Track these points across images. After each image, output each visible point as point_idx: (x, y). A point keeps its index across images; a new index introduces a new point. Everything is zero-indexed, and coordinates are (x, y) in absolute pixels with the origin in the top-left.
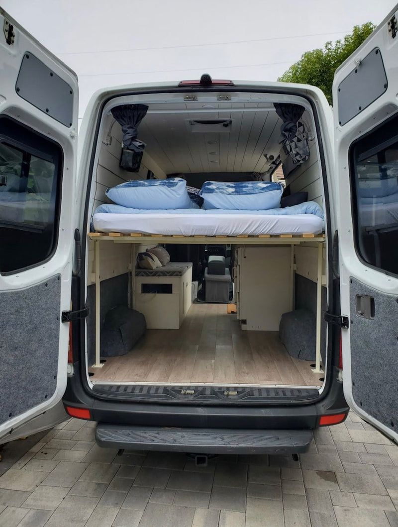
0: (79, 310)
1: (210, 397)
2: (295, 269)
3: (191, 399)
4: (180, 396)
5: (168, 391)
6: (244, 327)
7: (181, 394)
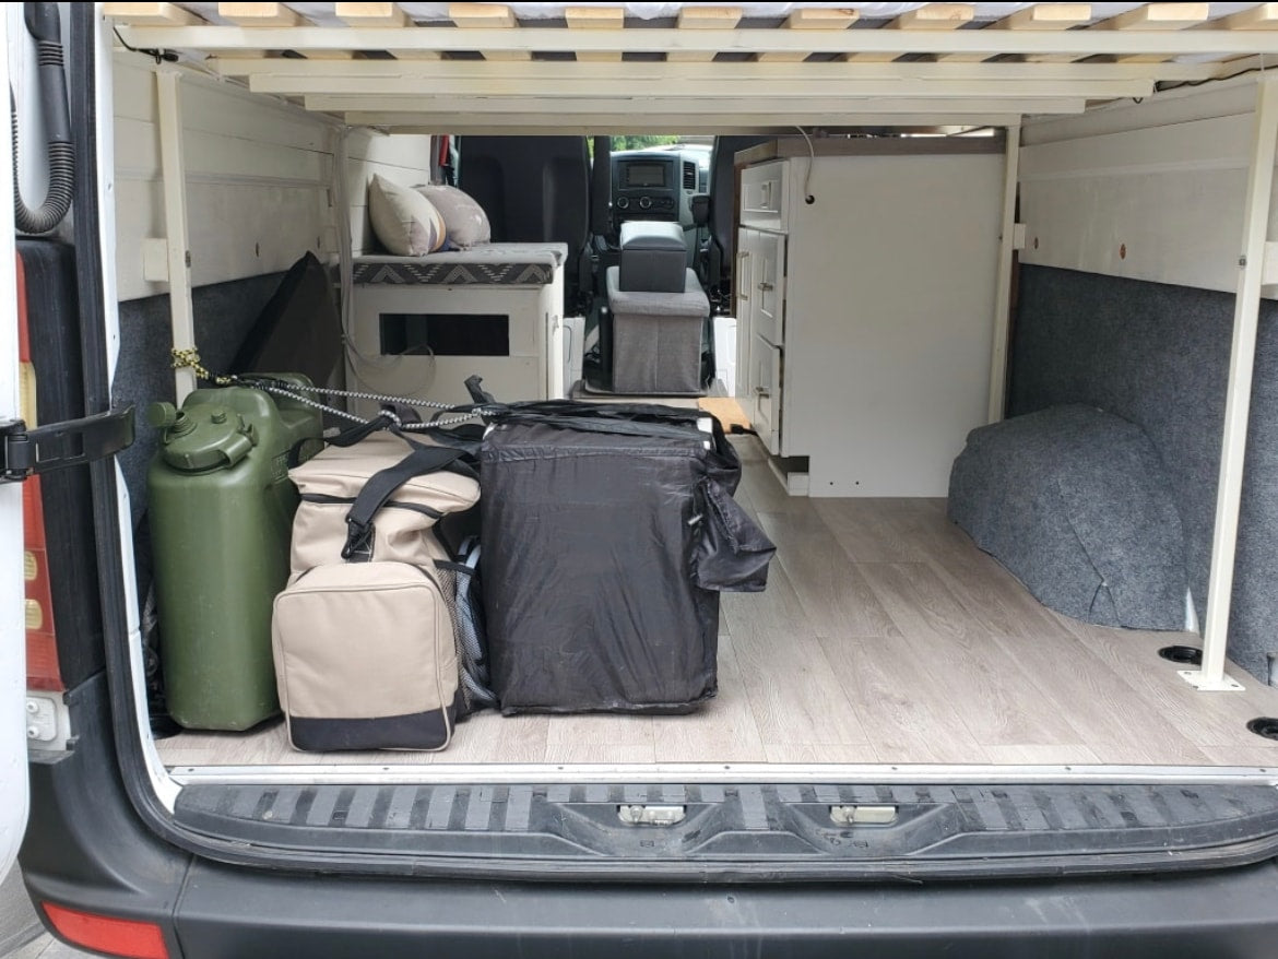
0: (83, 416)
1: (769, 843)
2: (1020, 245)
3: (673, 857)
4: (613, 833)
5: (555, 813)
6: (797, 485)
7: (618, 824)
